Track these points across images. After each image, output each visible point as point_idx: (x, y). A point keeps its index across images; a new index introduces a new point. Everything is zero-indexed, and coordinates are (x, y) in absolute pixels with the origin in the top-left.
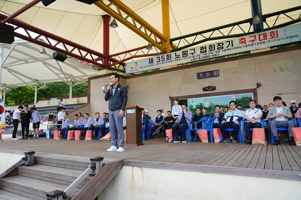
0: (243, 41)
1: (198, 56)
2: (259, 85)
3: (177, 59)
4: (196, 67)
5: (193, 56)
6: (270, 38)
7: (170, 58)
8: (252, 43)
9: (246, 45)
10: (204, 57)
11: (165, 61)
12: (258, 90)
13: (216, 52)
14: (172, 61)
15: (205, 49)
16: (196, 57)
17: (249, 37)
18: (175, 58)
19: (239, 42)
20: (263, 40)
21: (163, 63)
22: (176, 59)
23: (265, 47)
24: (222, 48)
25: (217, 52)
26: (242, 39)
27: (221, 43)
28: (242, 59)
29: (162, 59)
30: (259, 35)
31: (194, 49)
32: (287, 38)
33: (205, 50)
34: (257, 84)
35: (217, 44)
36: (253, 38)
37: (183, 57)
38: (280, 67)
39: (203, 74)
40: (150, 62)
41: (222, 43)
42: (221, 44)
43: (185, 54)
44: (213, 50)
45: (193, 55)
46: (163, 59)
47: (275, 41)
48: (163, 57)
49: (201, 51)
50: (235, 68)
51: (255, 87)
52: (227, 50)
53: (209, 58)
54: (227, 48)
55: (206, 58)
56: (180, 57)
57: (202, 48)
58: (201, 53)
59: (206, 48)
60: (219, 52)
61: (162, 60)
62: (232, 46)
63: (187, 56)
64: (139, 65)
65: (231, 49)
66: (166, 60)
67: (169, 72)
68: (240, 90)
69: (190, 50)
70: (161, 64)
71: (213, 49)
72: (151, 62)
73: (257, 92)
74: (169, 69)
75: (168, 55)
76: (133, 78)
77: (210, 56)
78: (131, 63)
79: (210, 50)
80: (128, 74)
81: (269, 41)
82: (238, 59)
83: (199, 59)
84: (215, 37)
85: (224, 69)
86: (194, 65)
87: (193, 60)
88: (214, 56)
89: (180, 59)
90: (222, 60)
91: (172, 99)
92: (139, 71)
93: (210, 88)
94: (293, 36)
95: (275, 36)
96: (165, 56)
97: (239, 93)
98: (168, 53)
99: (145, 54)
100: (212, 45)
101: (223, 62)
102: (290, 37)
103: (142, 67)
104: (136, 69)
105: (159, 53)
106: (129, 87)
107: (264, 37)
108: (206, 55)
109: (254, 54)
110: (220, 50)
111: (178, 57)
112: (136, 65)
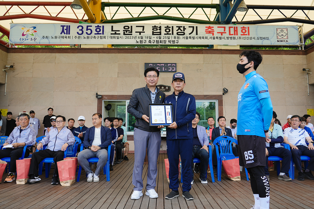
0: (210, 30)
1: (149, 38)
2: (225, 91)
3: (114, 37)
4: (143, 54)
5: (140, 37)
6: (241, 35)
7: (101, 32)
8: (221, 36)
9: (213, 36)
10: (157, 41)
11: (93, 35)
12: (225, 98)
13: (175, 37)
14: (104, 37)
15: (159, 29)
16: (144, 39)
17: (218, 27)
18: (111, 34)
19: (206, 31)
20: (233, 34)
21: (88, 38)
22: (113, 35)
23: (235, 44)
24: (183, 34)
25: (176, 37)
26: (210, 28)
27: (182, 27)
28: (208, 54)
29: (87, 31)
30: (230, 28)
31: (143, 27)
32: (258, 39)
33: (158, 31)
34: (224, 89)
35: (177, 27)
36: (222, 30)
37: (124, 34)
40: (63, 31)
41: (184, 27)
42: (182, 29)
43: (128, 31)
44: (170, 34)
45: (140, 36)
46: (89, 32)
47: (246, 39)
48: (89, 28)
49: (153, 32)
50: (198, 64)
51: (221, 93)
52: (190, 37)
53: (163, 44)
54: (190, 35)
55: (160, 44)
56: (120, 34)
57: (155, 27)
58: (153, 34)
59: (160, 29)
60: (178, 38)
61: (87, 33)
62: (197, 34)
63: (132, 34)
64: (41, 32)
65: (195, 38)
66: (95, 34)
67: (98, 54)
68: (203, 95)
69: (137, 26)
70: (85, 38)
71: (171, 32)
72: (65, 31)
73: (223, 100)
74: (99, 49)
75: (98, 26)
76: (25, 53)
77: (165, 41)
78: (24, 25)
79: (166, 33)
80: (14, 44)
81: (240, 38)
82: (202, 53)
83: (150, 42)
84: (171, 17)
85: (183, 64)
86: (140, 50)
87: (140, 43)
88: (172, 42)
89: (118, 37)
90: (182, 50)
91: (100, 98)
92: (40, 43)
93: (163, 88)
94: (264, 38)
95: (247, 33)
96: (93, 26)
97: (201, 99)
98: (98, 23)
99: (52, 16)
100: (170, 27)
101: (182, 53)
102: (261, 38)
103: (47, 37)
104: (33, 38)
105: (80, 20)
106: (14, 69)
107: (235, 31)
108: (161, 39)
109: (222, 51)
110: (180, 36)
111: (115, 33)
112: (34, 31)
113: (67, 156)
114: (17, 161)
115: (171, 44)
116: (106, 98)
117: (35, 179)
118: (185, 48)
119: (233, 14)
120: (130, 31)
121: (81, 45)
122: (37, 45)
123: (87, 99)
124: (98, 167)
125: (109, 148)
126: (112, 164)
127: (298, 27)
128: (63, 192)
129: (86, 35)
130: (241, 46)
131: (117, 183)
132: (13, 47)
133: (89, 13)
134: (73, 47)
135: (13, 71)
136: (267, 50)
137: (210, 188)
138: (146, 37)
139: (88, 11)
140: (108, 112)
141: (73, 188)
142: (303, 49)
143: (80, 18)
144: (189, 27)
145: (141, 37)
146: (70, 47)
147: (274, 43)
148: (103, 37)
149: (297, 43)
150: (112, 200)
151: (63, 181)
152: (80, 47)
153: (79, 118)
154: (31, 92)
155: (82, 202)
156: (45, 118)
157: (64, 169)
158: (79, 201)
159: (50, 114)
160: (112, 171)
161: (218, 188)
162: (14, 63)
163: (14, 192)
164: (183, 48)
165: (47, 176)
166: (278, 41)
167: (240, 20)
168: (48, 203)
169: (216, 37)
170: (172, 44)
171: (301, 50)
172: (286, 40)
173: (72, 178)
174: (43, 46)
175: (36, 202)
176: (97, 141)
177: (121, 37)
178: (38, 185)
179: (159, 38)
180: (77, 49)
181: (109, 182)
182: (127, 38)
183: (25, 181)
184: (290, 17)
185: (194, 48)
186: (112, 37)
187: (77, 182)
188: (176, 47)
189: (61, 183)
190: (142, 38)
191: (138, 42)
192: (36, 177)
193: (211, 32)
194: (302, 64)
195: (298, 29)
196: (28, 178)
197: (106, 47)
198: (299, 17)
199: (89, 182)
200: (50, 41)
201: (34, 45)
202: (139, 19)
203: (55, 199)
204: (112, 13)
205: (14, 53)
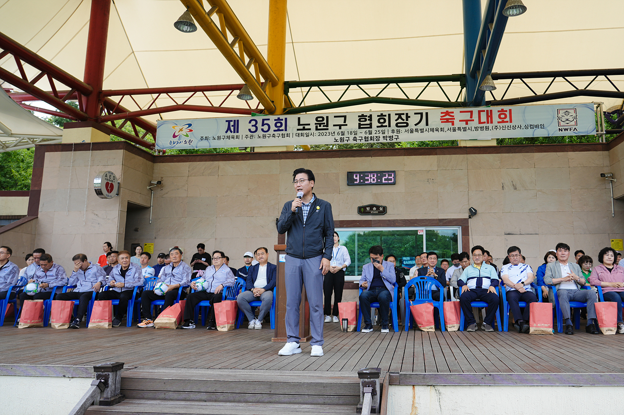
0: (447, 117)
1: (353, 134)
2: (473, 213)
3: (302, 133)
4: (345, 158)
5: (340, 133)
6: (499, 122)
7: (283, 128)
8: (465, 126)
9: (453, 126)
10: (365, 137)
11: (271, 132)
12: (471, 222)
13: (393, 131)
14: (288, 135)
16: (346, 135)
17: (461, 112)
18: (298, 130)
19: (441, 119)
20: (485, 123)
21: (264, 136)
22: (300, 132)
23: (488, 137)
24: (405, 124)
25: (395, 131)
26: (447, 113)
27: (403, 114)
28: (445, 154)
29: (263, 127)
30: (479, 112)
31: (345, 117)
32: (526, 127)
33: (368, 122)
34: (470, 210)
35: (396, 114)
36: (467, 116)
37: (317, 129)
38: (512, 182)
39: (362, 175)
40: (229, 129)
41: (407, 114)
42: (404, 117)
43: (322, 124)
44: (386, 126)
45: (340, 130)
46: (266, 128)
47: (507, 129)
48: (266, 122)
49: (360, 125)
50: (428, 171)
51: (466, 216)
52: (417, 130)
53: (375, 142)
54: (416, 127)
55: (369, 142)
56: (310, 129)
57: (362, 117)
58: (360, 128)
59: (370, 120)
60: (398, 131)
61: (262, 130)
62: (427, 124)
63: (328, 129)
64: (199, 132)
65: (425, 130)
66: (275, 131)
67: (278, 161)
68: (437, 219)
69: (335, 117)
70: (259, 137)
71: (387, 124)
72: (232, 128)
73: (468, 226)
74: (280, 153)
75: (279, 119)
76: (177, 162)
77: (378, 138)
78: (175, 122)
79: (380, 125)
80: (161, 149)
81: (496, 128)
82: (436, 154)
83: (355, 140)
84: (389, 98)
85: (406, 171)
86: (340, 152)
87: (341, 142)
88: (388, 139)
89: (308, 134)
90: (403, 150)
92: (197, 147)
93: (375, 209)
94: (537, 126)
95: (508, 119)
96: (272, 118)
97: (435, 225)
98: (278, 114)
99: (214, 106)
100: (385, 116)
101: (405, 155)
102: (532, 126)
103: (207, 138)
104: (188, 141)
105: (253, 110)
106: (162, 186)
107: (488, 116)
108: (371, 134)
109: (467, 149)
110: (401, 129)
111: (304, 127)
112: (189, 130)
115: (387, 142)
120: (326, 124)
121: (254, 147)
123: (263, 227)
127: (595, 106)
129: (260, 132)
130: (498, 141)
132: (161, 153)
133: (265, 101)
134: (244, 151)
135: (162, 189)
136: (541, 146)
138: (349, 133)
139: (263, 99)
142: (604, 141)
143: (254, 107)
144: (415, 114)
145: (342, 132)
146: (239, 151)
147: (553, 134)
148: (286, 135)
149: (593, 132)
152: (254, 151)
154: (185, 218)
162: (162, 178)
166: (559, 129)
167: (498, 98)
169: (457, 128)
171: (601, 143)
172: (574, 127)
177: (313, 134)
179: (368, 133)
180: (249, 153)
182: (321, 134)
184: (583, 89)
186: (299, 134)
190: (344, 135)
191: (337, 141)
193: (451, 120)
194: (602, 165)
200: (212, 144)
202: (339, 104)
205: (163, 163)
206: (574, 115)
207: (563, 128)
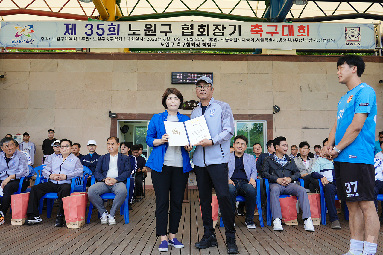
0: (257, 29)
1: (177, 40)
2: (277, 110)
3: (132, 38)
4: (170, 61)
5: (166, 38)
6: (298, 36)
7: (116, 32)
8: (271, 37)
9: (261, 37)
10: (187, 43)
11: (105, 35)
12: (276, 118)
13: (211, 39)
14: (120, 39)
15: (190, 29)
16: (171, 41)
17: (268, 26)
18: (129, 35)
19: (251, 31)
20: (287, 35)
21: (99, 39)
22: (131, 36)
23: (290, 48)
24: (222, 34)
25: (213, 39)
26: (256, 26)
27: (220, 25)
28: (254, 61)
29: (98, 31)
30: (283, 26)
31: (170, 25)
32: (320, 41)
33: (190, 31)
34: (274, 107)
35: (214, 25)
36: (273, 29)
37: (146, 35)
38: (308, 85)
39: (184, 76)
40: (67, 31)
41: (223, 25)
42: (220, 28)
43: (150, 31)
44: (205, 35)
45: (166, 37)
46: (100, 32)
47: (305, 41)
48: (100, 27)
49: (183, 33)
50: (241, 74)
52: (231, 39)
53: (196, 47)
54: (231, 36)
55: (191, 47)
56: (140, 35)
57: (185, 26)
58: (183, 35)
59: (192, 29)
60: (216, 40)
61: (97, 33)
62: (240, 35)
63: (155, 35)
64: (39, 32)
65: (238, 39)
66: (108, 35)
67: (112, 60)
68: (247, 114)
69: (162, 25)
70: (95, 40)
71: (206, 32)
72: (70, 31)
73: (273, 121)
74: (113, 54)
75: (112, 25)
76: (19, 60)
77: (198, 44)
78: (18, 23)
79: (200, 33)
80: (5, 47)
81: (296, 40)
82: (247, 60)
83: (179, 45)
84: (207, 12)
85: (221, 74)
86: (166, 55)
87: (166, 46)
88: (207, 45)
89: (138, 39)
90: (220, 55)
91: (114, 118)
92: (37, 46)
93: (195, 104)
94: (329, 40)
95: (306, 33)
96: (106, 25)
97: (244, 119)
98: (112, 20)
99: (53, 11)
100: (205, 26)
101: (221, 60)
102: (325, 40)
103: (47, 38)
104: (29, 40)
105: (88, 16)
106: (5, 80)
107: (290, 30)
108: (193, 41)
109: (273, 57)
110: (218, 37)
111: (134, 33)
112: (31, 31)
113: (75, 191)
114: (12, 196)
116: (122, 118)
117: (35, 219)
118: (224, 53)
119: (288, 9)
120: (153, 31)
121: (90, 48)
122: (33, 49)
123: (97, 118)
124: (114, 206)
125: (128, 181)
126: (131, 203)
127: (374, 25)
128: (71, 236)
129: (96, 37)
130: (298, 51)
131: (139, 226)
132: (4, 51)
133: (100, 7)
135: (5, 82)
136: (332, 56)
137: (258, 234)
138: (174, 39)
139: (99, 5)
140: (124, 135)
141: (83, 231)
142: (380, 55)
143: (89, 14)
144: (230, 25)
145: (167, 38)
146: (75, 52)
147: (341, 47)
148: (118, 39)
149: (372, 47)
150: (133, 247)
151: (71, 223)
152: (89, 52)
153: (89, 143)
154: (26, 109)
155: (95, 249)
156: (44, 142)
157: (71, 207)
158: (91, 248)
159: (50, 137)
160: (131, 211)
161: (268, 234)
162: (5, 72)
163: (10, 235)
164: (221, 52)
165: (49, 216)
166: (346, 43)
167: (296, 17)
168: (52, 249)
170: (207, 47)
171: (378, 56)
172: (358, 42)
173: (82, 219)
174: (41, 50)
175: (38, 248)
176: (113, 172)
177: (142, 39)
178: (39, 226)
179: (190, 40)
180: (85, 54)
181: (128, 225)
182: (149, 40)
183: (22, 222)
184: (363, 12)
185: (235, 53)
186: (130, 39)
187: (87, 223)
188: (213, 52)
189: (67, 224)
190: (169, 40)
191: (163, 45)
192: (36, 217)
193: (259, 32)
194: (379, 74)
195: (374, 28)
196: (26, 217)
197: (122, 52)
198: (375, 12)
199: (103, 224)
200: (51, 44)
201: (30, 49)
202: (164, 15)
203: (61, 245)
204: (129, 8)
205: (6, 59)
206: (358, 32)
207: (349, 42)
